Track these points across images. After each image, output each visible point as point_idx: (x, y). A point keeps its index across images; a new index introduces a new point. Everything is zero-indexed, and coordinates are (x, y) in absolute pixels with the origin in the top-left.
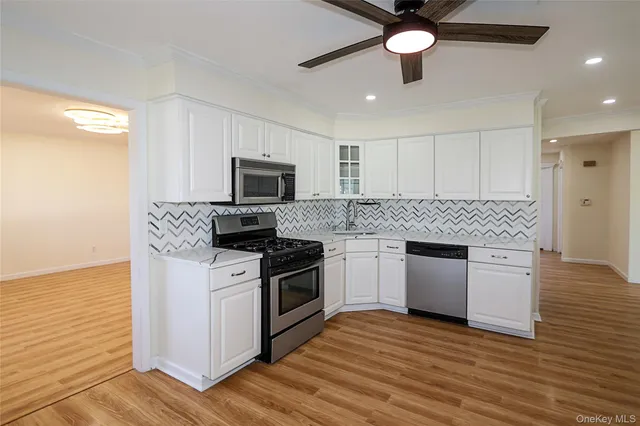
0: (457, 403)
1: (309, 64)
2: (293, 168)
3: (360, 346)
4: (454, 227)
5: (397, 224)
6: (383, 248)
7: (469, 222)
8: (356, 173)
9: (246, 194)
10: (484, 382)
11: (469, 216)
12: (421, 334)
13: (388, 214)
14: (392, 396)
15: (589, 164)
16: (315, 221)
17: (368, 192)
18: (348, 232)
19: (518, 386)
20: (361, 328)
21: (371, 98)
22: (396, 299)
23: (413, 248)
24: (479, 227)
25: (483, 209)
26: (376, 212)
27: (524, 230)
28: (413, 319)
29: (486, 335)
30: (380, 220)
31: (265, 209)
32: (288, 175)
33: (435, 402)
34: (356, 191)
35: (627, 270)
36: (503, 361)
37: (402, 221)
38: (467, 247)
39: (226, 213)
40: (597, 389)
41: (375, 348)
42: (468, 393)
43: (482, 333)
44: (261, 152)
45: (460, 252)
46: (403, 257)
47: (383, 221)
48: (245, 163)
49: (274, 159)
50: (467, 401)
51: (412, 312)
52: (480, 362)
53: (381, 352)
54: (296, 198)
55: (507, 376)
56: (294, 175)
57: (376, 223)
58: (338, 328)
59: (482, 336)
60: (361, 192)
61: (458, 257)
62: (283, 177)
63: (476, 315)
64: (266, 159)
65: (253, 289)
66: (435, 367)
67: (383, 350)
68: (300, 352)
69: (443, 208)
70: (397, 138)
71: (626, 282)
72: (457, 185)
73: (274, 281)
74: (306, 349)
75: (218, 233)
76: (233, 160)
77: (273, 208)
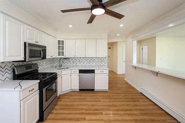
0: (102, 114)
1: (63, 11)
2: (45, 47)
3: (71, 105)
4: (89, 65)
5: (74, 65)
6: (72, 72)
7: (93, 63)
8: (63, 49)
9: (30, 57)
10: (105, 105)
11: (93, 61)
12: (85, 96)
13: (71, 62)
14: (86, 118)
15: (110, 48)
16: (49, 65)
17: (66, 55)
18: (60, 68)
19: (111, 104)
20: (68, 98)
21: (71, 26)
22: (76, 87)
23: (81, 71)
24: (95, 64)
25: (96, 59)
26: (68, 61)
27: (104, 64)
28: (81, 92)
29: (99, 92)
30: (69, 64)
31: (33, 62)
32: (44, 50)
33: (97, 116)
34: (63, 55)
35: (117, 72)
36: (106, 98)
37: (75, 64)
38: (94, 70)
39: (18, 65)
40: (124, 100)
41: (76, 104)
42: (103, 110)
43: (98, 92)
44: (35, 41)
45: (92, 71)
46: (78, 74)
47: (70, 64)
48: (30, 45)
49: (40, 44)
50: (104, 112)
51: (80, 90)
52: (101, 100)
53: (77, 105)
54: (46, 58)
55: (108, 102)
56: (46, 50)
57: (68, 65)
58: (61, 101)
59: (99, 93)
60: (64, 55)
61: (93, 73)
62: (43, 50)
63: (97, 88)
64: (37, 44)
65: (36, 95)
66: (92, 105)
67: (78, 104)
68: (52, 113)
69: (86, 59)
70: (75, 39)
71: (117, 74)
72: (91, 53)
73: (44, 90)
74: (54, 111)
75: (16, 73)
76: (25, 43)
77: (36, 62)
